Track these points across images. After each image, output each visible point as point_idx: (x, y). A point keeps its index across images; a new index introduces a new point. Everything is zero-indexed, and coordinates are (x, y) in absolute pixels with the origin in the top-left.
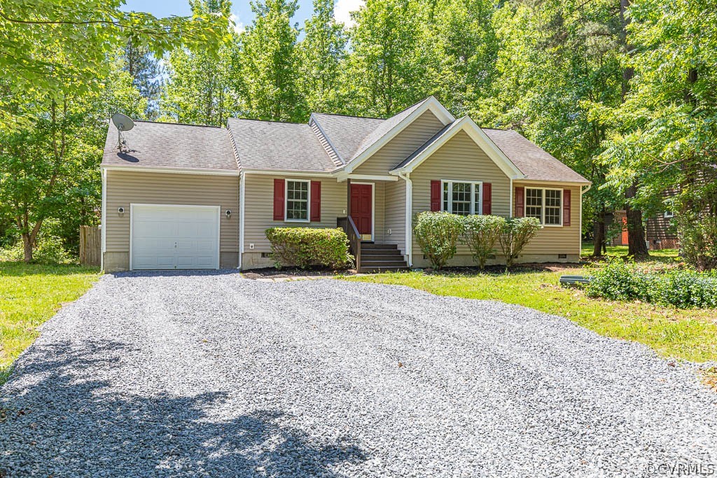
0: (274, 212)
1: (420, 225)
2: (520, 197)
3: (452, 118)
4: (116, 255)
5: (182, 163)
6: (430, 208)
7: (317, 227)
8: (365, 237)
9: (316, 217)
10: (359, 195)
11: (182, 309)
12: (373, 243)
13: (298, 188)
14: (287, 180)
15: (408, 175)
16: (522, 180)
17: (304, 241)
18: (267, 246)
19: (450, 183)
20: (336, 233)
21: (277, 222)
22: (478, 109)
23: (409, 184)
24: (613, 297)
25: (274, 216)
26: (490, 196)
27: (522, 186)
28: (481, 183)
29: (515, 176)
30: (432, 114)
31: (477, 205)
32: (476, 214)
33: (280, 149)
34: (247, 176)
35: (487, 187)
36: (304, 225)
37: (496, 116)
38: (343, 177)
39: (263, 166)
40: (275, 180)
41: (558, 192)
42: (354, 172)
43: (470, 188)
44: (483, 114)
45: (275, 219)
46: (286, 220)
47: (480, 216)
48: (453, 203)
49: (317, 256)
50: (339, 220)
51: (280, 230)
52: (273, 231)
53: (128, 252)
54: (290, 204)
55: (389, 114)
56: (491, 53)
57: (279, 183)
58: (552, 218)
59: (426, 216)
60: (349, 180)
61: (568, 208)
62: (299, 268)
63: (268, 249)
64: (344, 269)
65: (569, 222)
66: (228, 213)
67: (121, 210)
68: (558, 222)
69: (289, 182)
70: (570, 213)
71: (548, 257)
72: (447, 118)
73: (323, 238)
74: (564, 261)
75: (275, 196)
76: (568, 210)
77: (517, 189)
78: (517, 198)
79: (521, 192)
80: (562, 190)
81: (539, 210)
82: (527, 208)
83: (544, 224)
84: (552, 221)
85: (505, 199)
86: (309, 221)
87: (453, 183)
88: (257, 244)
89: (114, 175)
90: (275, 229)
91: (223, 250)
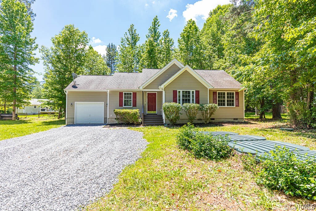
0: (119, 104)
2: (215, 96)
3: (183, 66)
4: (70, 119)
5: (92, 88)
6: (173, 101)
8: (154, 112)
10: (151, 97)
12: (157, 114)
13: (128, 95)
14: (124, 92)
15: (164, 89)
19: (181, 91)
21: (121, 107)
23: (164, 92)
26: (199, 95)
27: (216, 91)
28: (194, 91)
29: (209, 88)
30: (176, 65)
31: (193, 100)
32: (192, 103)
34: (110, 91)
35: (198, 92)
36: (130, 108)
39: (115, 88)
40: (120, 92)
41: (233, 93)
42: (144, 89)
43: (190, 93)
45: (119, 106)
46: (123, 107)
48: (182, 99)
49: (128, 120)
53: (74, 118)
54: (125, 101)
57: (121, 94)
58: (230, 103)
61: (238, 99)
63: (116, 117)
65: (238, 105)
67: (72, 104)
68: (233, 105)
71: (229, 119)
72: (181, 66)
73: (129, 113)
74: (237, 121)
75: (120, 98)
76: (238, 101)
77: (213, 92)
78: (213, 96)
79: (216, 93)
80: (235, 92)
81: (224, 101)
82: (218, 100)
83: (226, 106)
84: (230, 105)
85: (206, 97)
86: (132, 107)
87: (182, 91)
88: (113, 115)
89: (70, 93)
90: (115, 110)
91: (105, 117)
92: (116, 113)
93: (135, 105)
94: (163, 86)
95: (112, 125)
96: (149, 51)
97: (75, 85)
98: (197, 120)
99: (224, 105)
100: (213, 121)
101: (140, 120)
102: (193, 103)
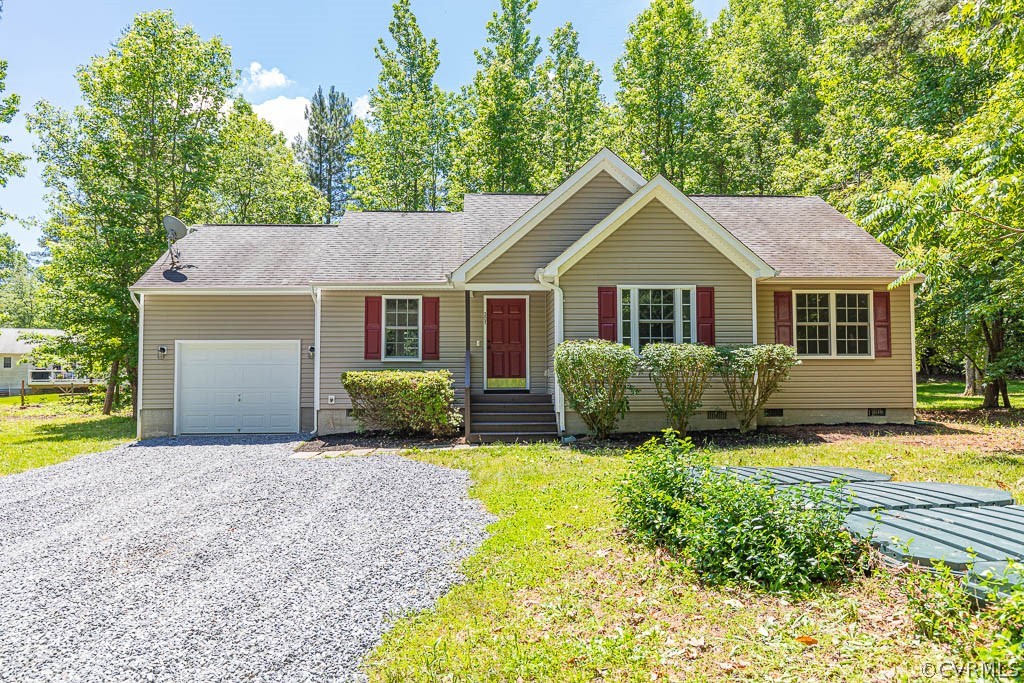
0: (366, 347)
2: (783, 309)
3: (641, 181)
4: (156, 413)
5: (248, 282)
6: (597, 334)
8: (517, 383)
10: (504, 316)
12: (527, 392)
13: (402, 308)
14: (384, 297)
15: (557, 282)
16: (771, 278)
18: (348, 400)
19: (634, 289)
21: (371, 363)
23: (558, 296)
25: (366, 352)
26: (712, 309)
27: (787, 289)
28: (693, 289)
29: (758, 272)
30: (611, 177)
31: (686, 326)
32: (685, 341)
34: (324, 294)
35: (706, 295)
36: (411, 366)
39: (350, 277)
40: (367, 298)
41: (864, 298)
43: (672, 297)
45: (366, 358)
46: (383, 359)
48: (640, 324)
49: (404, 416)
53: (172, 409)
54: (390, 334)
57: (372, 304)
58: (852, 343)
60: (467, 292)
61: (884, 324)
63: (350, 404)
64: (448, 437)
65: (889, 350)
66: (312, 350)
67: (163, 350)
68: (864, 349)
69: (388, 301)
70: (888, 333)
71: (847, 413)
72: (634, 183)
73: (406, 387)
74: (881, 420)
75: (367, 323)
76: (885, 330)
77: (777, 295)
78: (777, 312)
79: (787, 300)
80: (870, 293)
81: (824, 331)
82: (798, 327)
83: (834, 355)
84: (852, 351)
85: (743, 314)
86: (420, 360)
87: (640, 291)
88: (339, 396)
89: (156, 300)
90: (348, 373)
91: (304, 405)
92: (354, 389)
93: (432, 353)
94: (553, 270)
95: (334, 439)
96: (492, 117)
97: (178, 268)
98: (706, 416)
99: (825, 349)
100: (778, 420)
101: (456, 418)
102: (688, 341)
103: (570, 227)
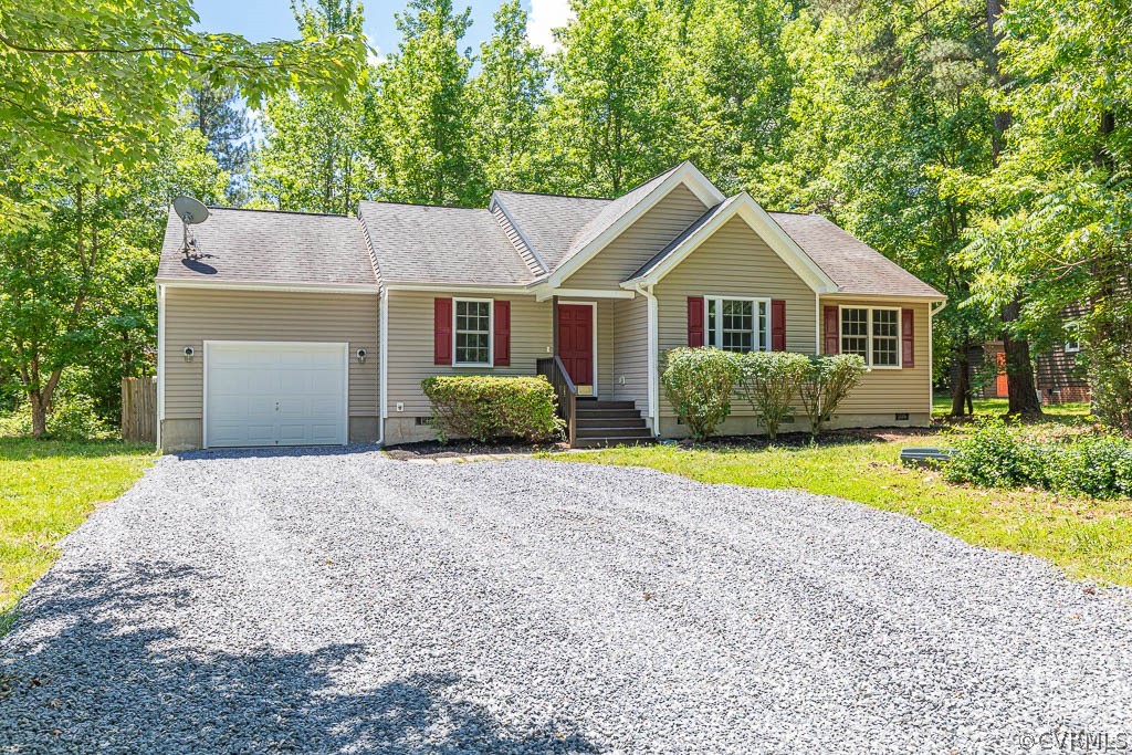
0: (436, 351)
1: (671, 369)
2: (831, 322)
3: (719, 196)
4: (182, 423)
5: (286, 275)
6: (687, 342)
7: (506, 375)
8: (583, 390)
9: (503, 359)
10: (572, 322)
11: (289, 510)
12: (595, 399)
13: (473, 312)
14: (455, 299)
15: (651, 289)
16: (835, 294)
17: (485, 397)
18: (425, 407)
19: (719, 300)
20: (537, 383)
21: (441, 368)
22: (761, 180)
23: (652, 303)
24: (988, 482)
25: (436, 357)
26: (784, 320)
27: (834, 304)
28: (768, 301)
29: (822, 287)
30: (688, 190)
31: (762, 336)
32: (761, 350)
33: (444, 249)
34: (391, 293)
35: (779, 306)
36: (483, 372)
37: (790, 192)
38: (546, 292)
39: (419, 279)
40: (436, 299)
41: (894, 314)
42: (563, 286)
43: (750, 308)
44: (768, 189)
45: (436, 363)
46: (454, 365)
47: (769, 354)
48: (724, 333)
49: (505, 422)
50: (540, 362)
51: (444, 381)
52: (435, 382)
53: (201, 419)
54: (461, 338)
55: (618, 192)
56: (781, 91)
57: (442, 305)
58: (885, 354)
59: (681, 355)
60: (556, 298)
61: (909, 338)
62: (477, 442)
63: (427, 411)
64: (549, 442)
65: (912, 361)
66: (362, 353)
67: (189, 351)
68: (893, 361)
69: (458, 303)
70: (912, 347)
71: (880, 418)
72: (710, 196)
73: (515, 393)
74: (905, 424)
75: (436, 326)
76: (909, 343)
77: (825, 309)
78: (826, 325)
79: (834, 313)
80: (900, 309)
81: (863, 344)
82: (843, 339)
83: (870, 365)
84: (884, 361)
85: (807, 324)
86: (491, 366)
87: (724, 301)
88: (408, 403)
89: (177, 294)
90: (438, 378)
91: (353, 414)
92: (438, 396)
97: (195, 257)
101: (560, 423)
102: (764, 350)
103: (653, 236)
